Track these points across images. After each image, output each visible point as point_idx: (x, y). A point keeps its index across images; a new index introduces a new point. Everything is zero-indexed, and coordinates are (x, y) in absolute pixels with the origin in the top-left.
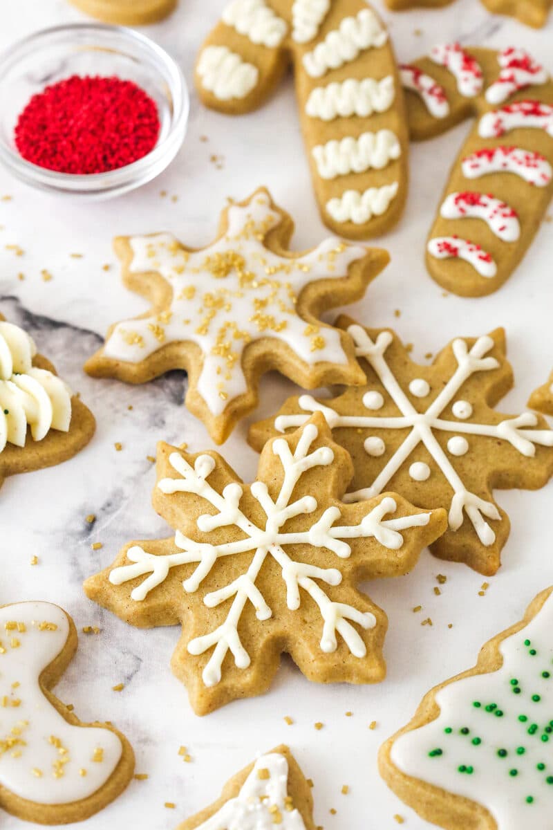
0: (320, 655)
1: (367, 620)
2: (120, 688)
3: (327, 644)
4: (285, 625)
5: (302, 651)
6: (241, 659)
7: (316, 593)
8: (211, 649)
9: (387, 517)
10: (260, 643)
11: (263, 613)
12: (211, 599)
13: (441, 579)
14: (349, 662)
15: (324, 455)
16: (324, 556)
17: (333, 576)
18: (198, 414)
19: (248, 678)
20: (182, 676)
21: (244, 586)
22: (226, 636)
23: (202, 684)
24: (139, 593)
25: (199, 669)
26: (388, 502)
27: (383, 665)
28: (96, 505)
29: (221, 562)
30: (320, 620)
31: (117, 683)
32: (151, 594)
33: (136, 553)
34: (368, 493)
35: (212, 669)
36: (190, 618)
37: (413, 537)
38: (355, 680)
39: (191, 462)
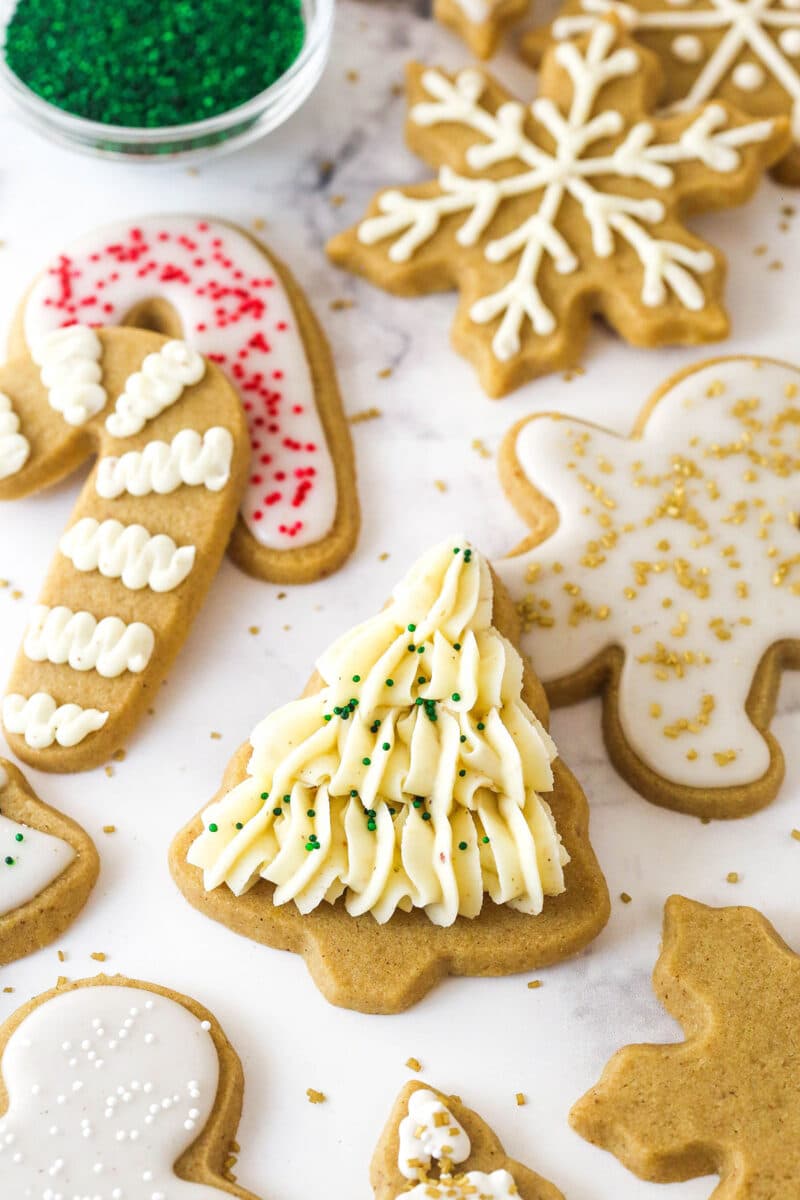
0: (645, 310)
1: (702, 261)
2: (386, 374)
3: (652, 295)
4: (596, 277)
5: (621, 309)
6: (543, 322)
7: (633, 234)
8: (501, 316)
9: (716, 131)
10: (566, 301)
11: (565, 262)
12: (496, 251)
13: (788, 212)
14: (683, 316)
15: (627, 60)
16: (639, 186)
17: (653, 210)
18: (454, 26)
19: (554, 347)
20: (465, 352)
21: (537, 232)
22: (520, 295)
23: (493, 357)
24: (400, 251)
25: (488, 339)
26: (715, 113)
27: (726, 316)
28: (332, 149)
29: (505, 205)
30: (640, 267)
31: (382, 367)
32: (418, 251)
33: (391, 201)
34: (686, 106)
35: (505, 340)
36: (470, 278)
37: (751, 155)
38: (691, 339)
39: (452, 80)
